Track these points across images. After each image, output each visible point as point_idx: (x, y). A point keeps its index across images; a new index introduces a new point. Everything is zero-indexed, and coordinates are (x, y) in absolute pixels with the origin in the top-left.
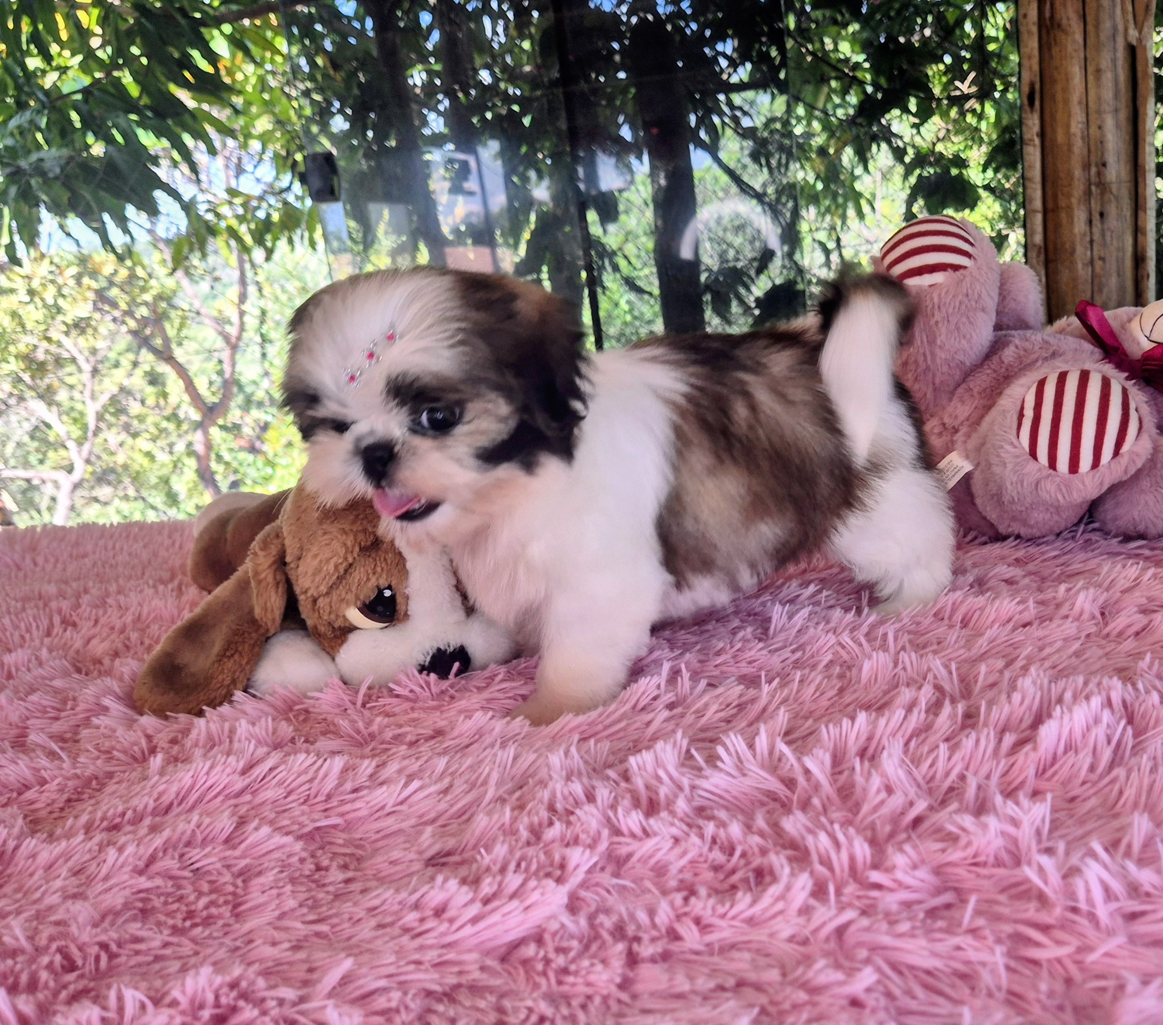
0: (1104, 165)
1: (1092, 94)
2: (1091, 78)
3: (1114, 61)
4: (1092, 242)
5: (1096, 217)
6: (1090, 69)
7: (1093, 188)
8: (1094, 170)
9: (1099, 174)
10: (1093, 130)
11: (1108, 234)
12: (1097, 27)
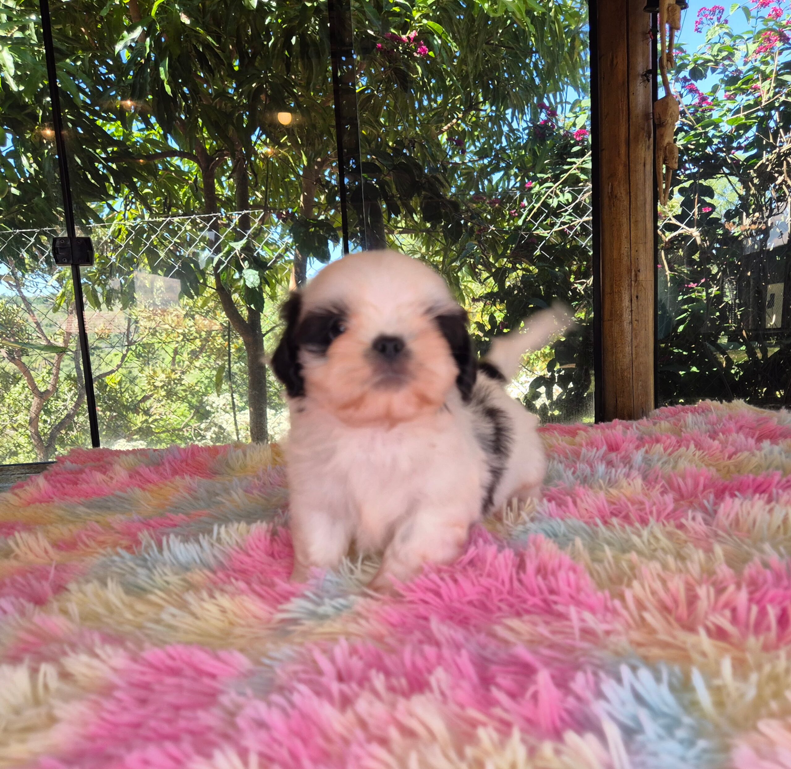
0: (639, 271)
1: (632, 233)
2: (632, 225)
3: (645, 217)
4: (632, 311)
5: (634, 299)
6: (632, 220)
7: (633, 283)
8: (633, 273)
9: (636, 275)
10: (633, 251)
11: (640, 307)
12: (636, 199)
